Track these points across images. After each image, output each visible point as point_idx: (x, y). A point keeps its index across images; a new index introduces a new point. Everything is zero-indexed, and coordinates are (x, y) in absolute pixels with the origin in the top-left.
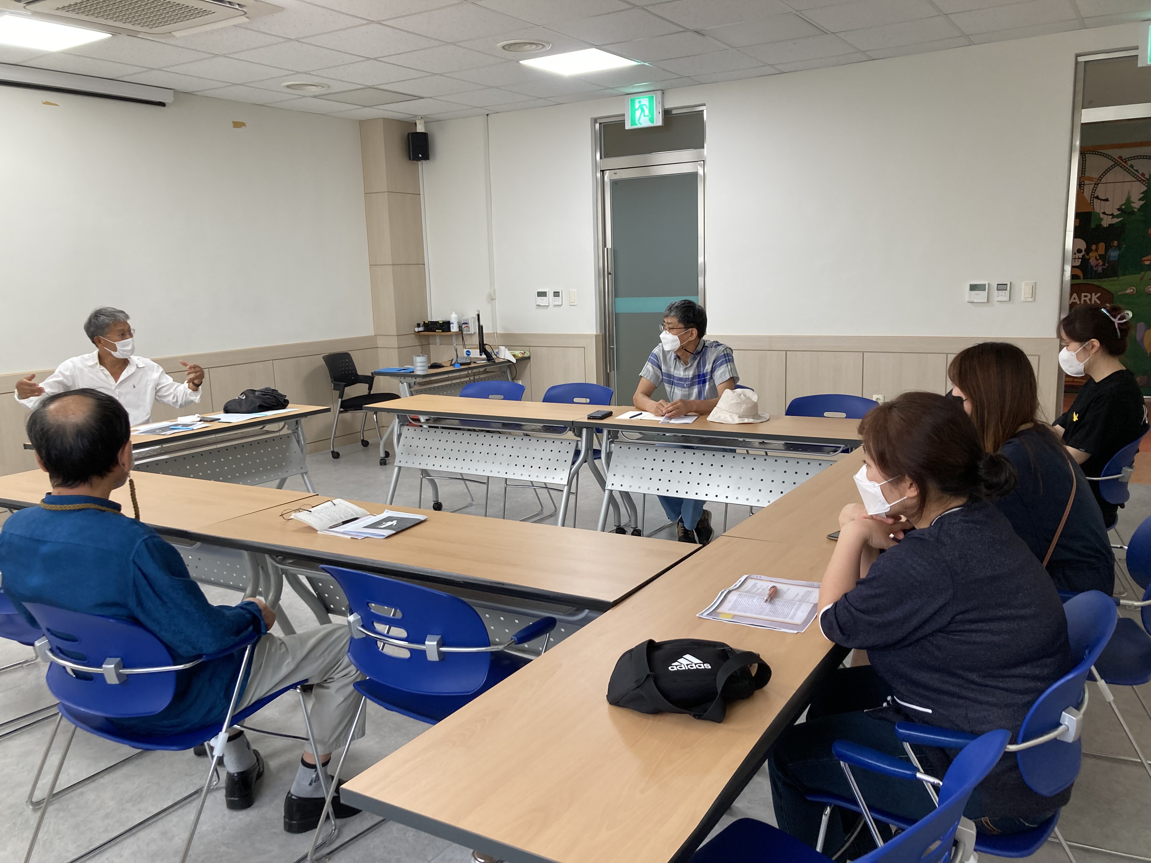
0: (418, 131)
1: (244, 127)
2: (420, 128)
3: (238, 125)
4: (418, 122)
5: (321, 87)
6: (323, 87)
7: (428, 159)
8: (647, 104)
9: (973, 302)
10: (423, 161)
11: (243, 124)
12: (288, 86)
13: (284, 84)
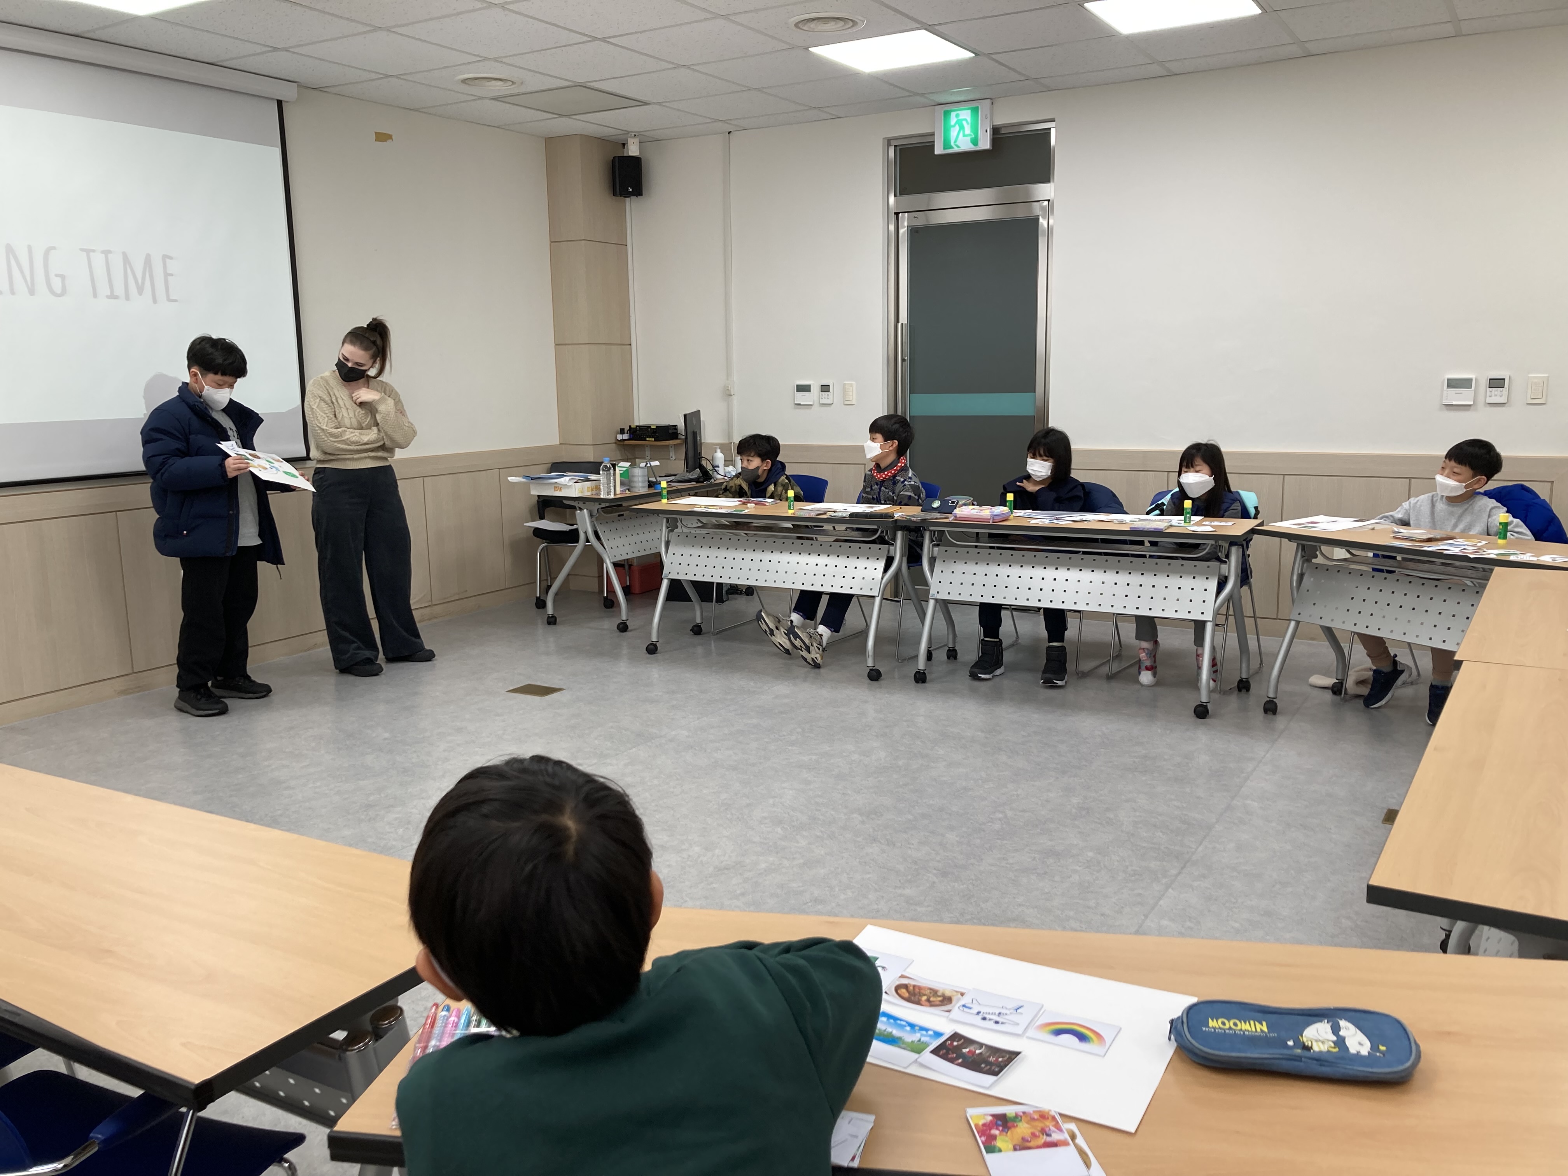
0: (628, 154)
1: (390, 141)
2: (633, 150)
3: (382, 137)
4: (630, 141)
5: (509, 84)
6: (513, 84)
7: (642, 195)
8: (969, 120)
9: (1452, 405)
10: (633, 198)
11: (390, 136)
12: (465, 80)
13: (460, 77)
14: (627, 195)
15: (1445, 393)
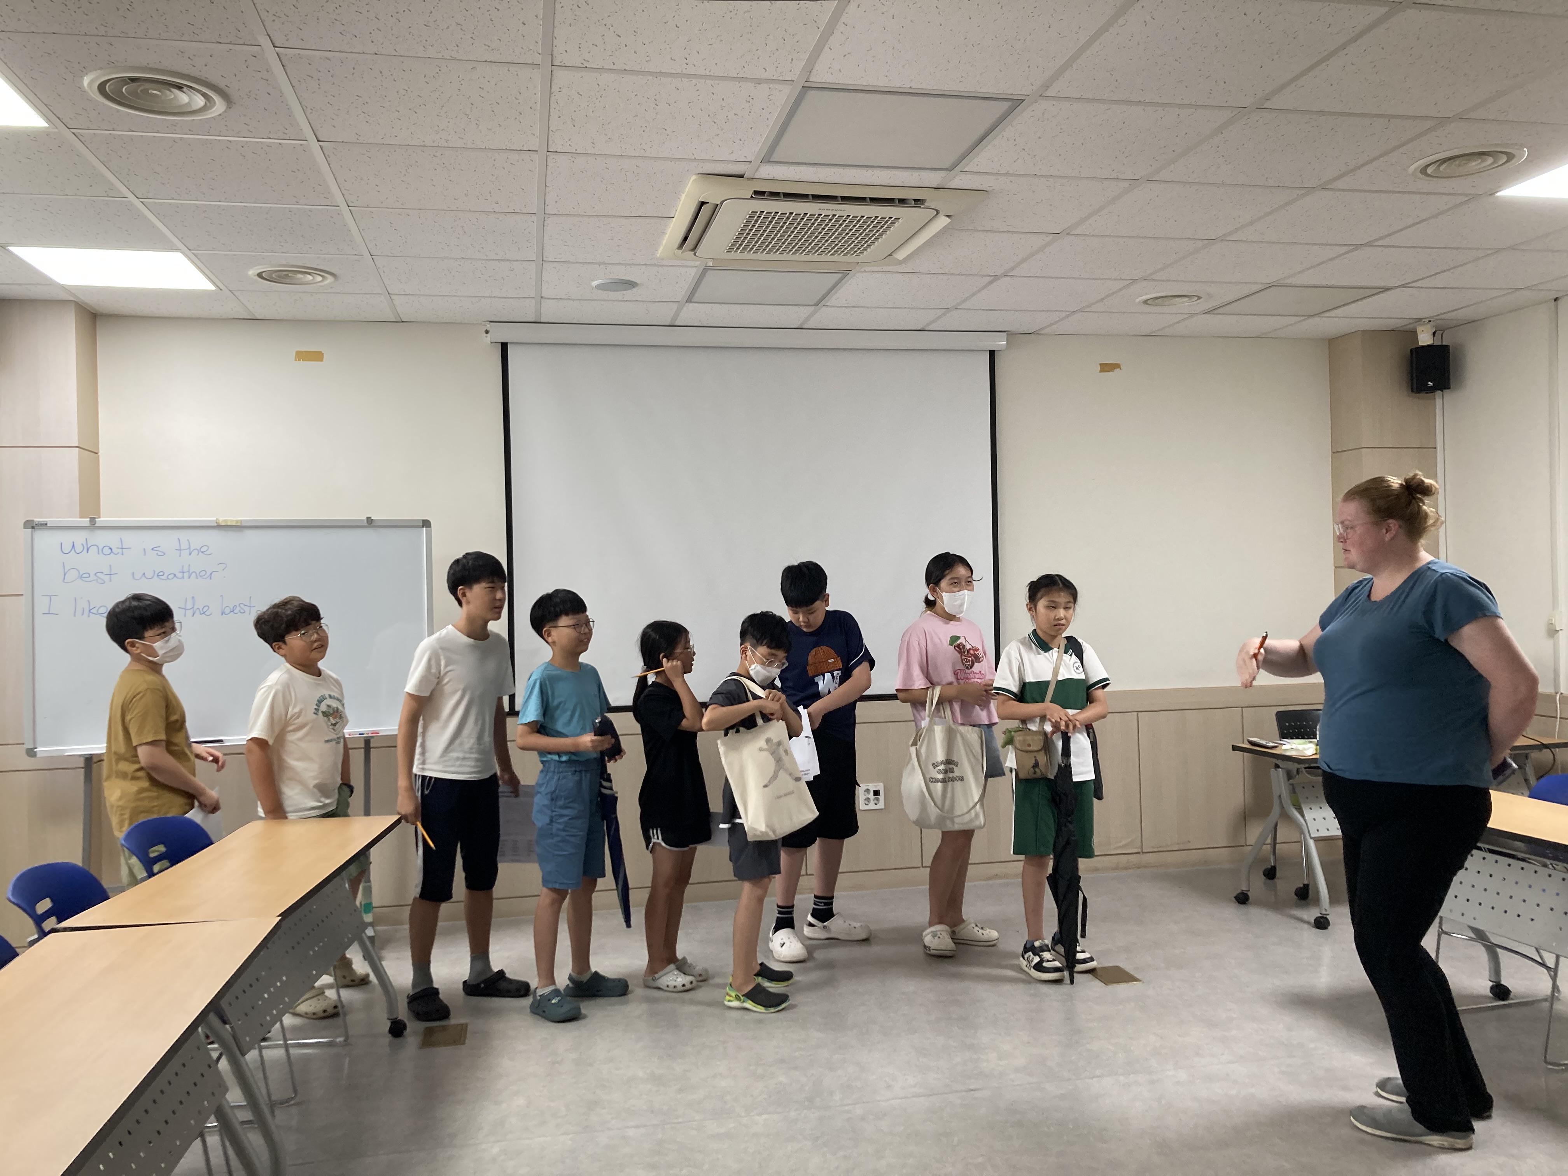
0: (1421, 344)
1: (1118, 369)
2: (1425, 339)
3: (1107, 368)
4: (1419, 329)
5: (1196, 298)
6: (1199, 298)
7: (1449, 388)
10: (1438, 393)
11: (1117, 366)
12: (1146, 302)
13: (1138, 300)
14: (1432, 390)
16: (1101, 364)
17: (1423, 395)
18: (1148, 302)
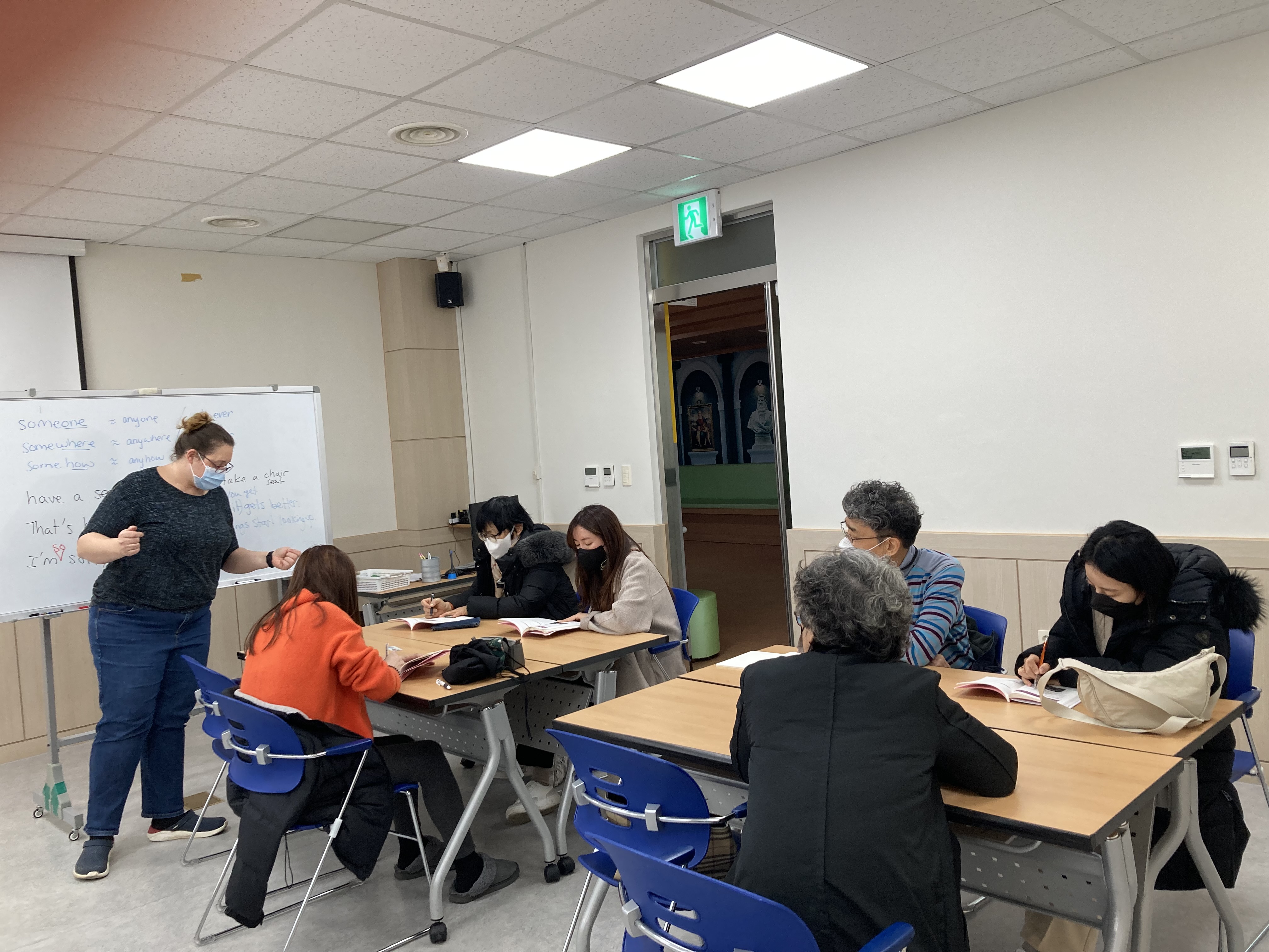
0: (440, 270)
1: (200, 280)
2: (443, 268)
3: (187, 278)
4: (438, 259)
7: (463, 305)
8: (699, 211)
9: (1190, 478)
10: (456, 308)
11: (198, 277)
12: (210, 222)
13: (203, 220)
14: (451, 306)
15: (1181, 464)
16: (182, 274)
17: (446, 309)
18: (213, 222)
